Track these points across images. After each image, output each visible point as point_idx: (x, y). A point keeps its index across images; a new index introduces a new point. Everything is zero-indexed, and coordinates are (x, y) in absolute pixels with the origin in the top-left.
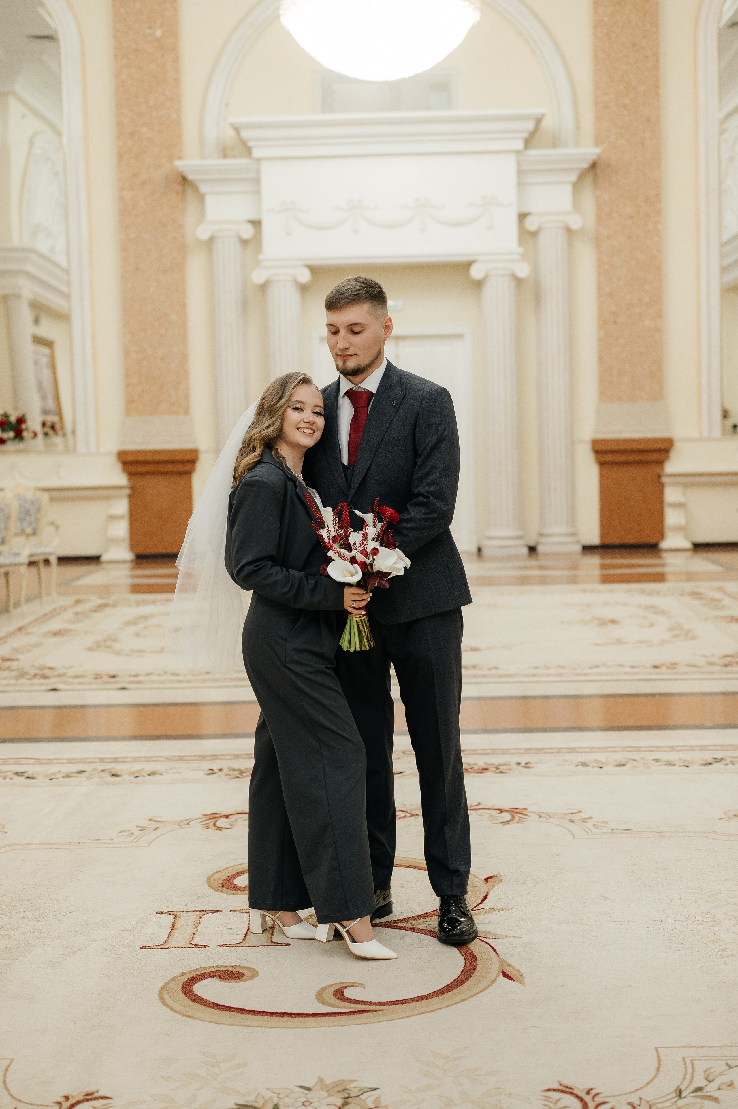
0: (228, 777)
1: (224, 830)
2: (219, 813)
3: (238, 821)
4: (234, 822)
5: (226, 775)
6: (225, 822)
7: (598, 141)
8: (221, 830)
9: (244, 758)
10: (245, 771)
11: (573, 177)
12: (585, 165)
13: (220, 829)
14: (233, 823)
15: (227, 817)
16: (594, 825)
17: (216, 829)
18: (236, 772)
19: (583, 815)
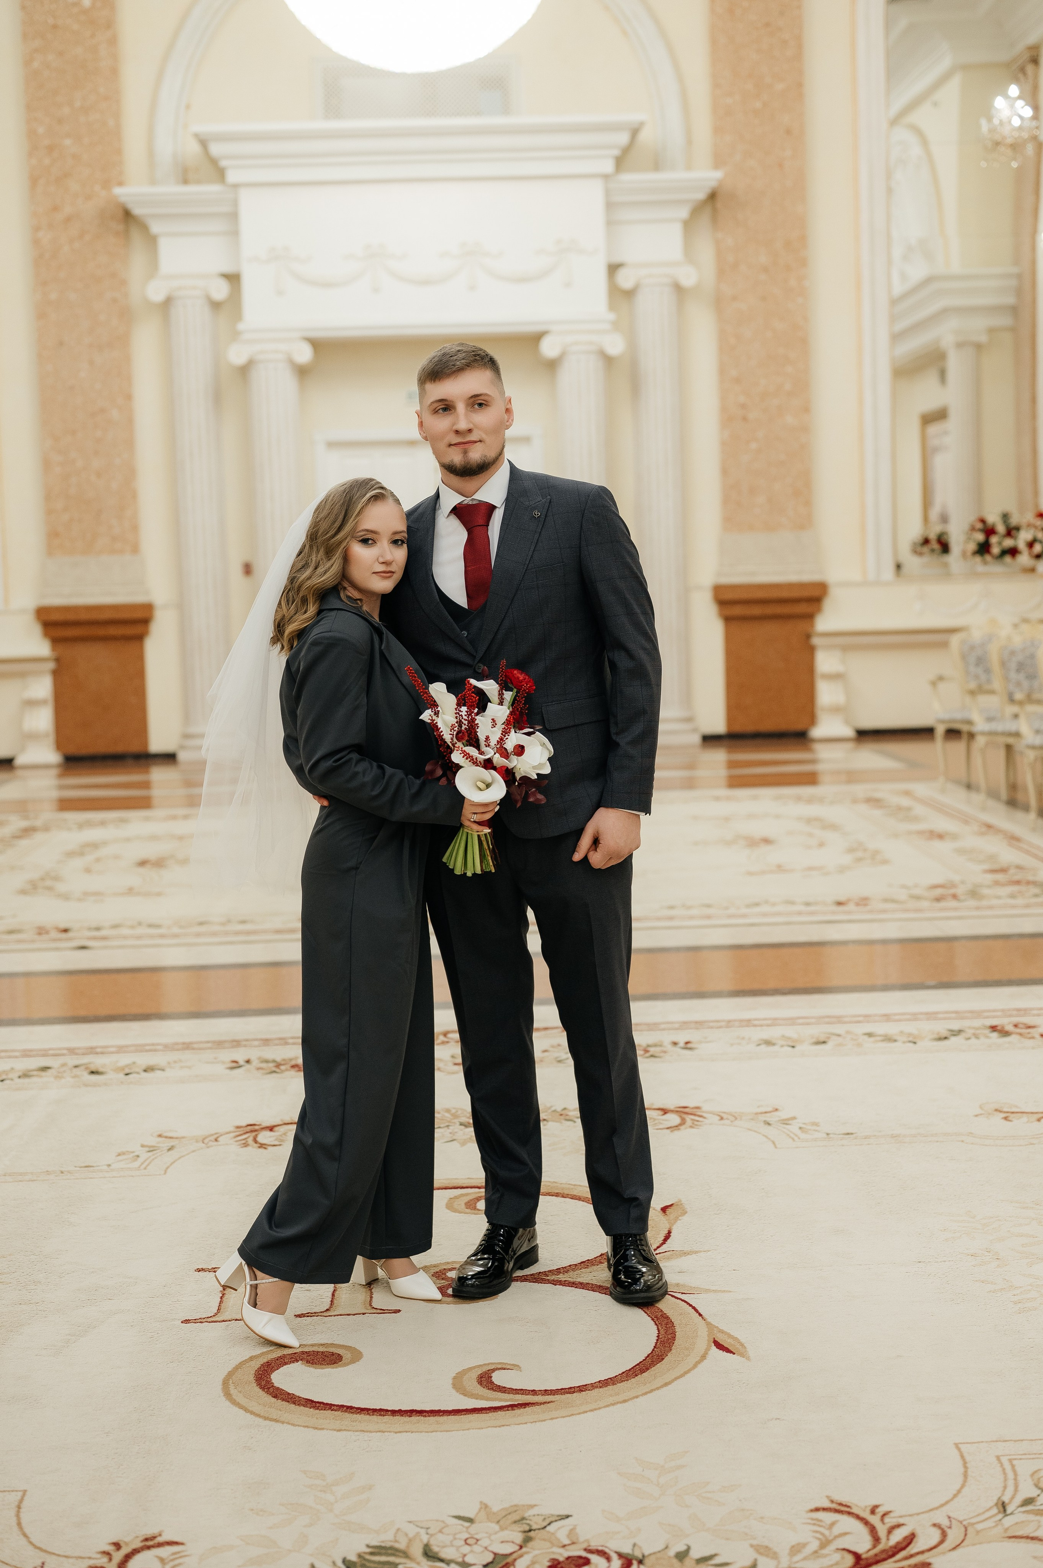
0: (263, 1071)
1: (270, 1148)
2: (257, 1123)
4: (284, 1136)
5: (261, 1069)
6: (270, 1137)
7: (718, 162)
8: (265, 1148)
10: (281, 1063)
11: (684, 213)
12: (701, 196)
13: (264, 1146)
14: (282, 1138)
15: (271, 1129)
16: (800, 1128)
17: (259, 1147)
18: (271, 1064)
19: (782, 1115)
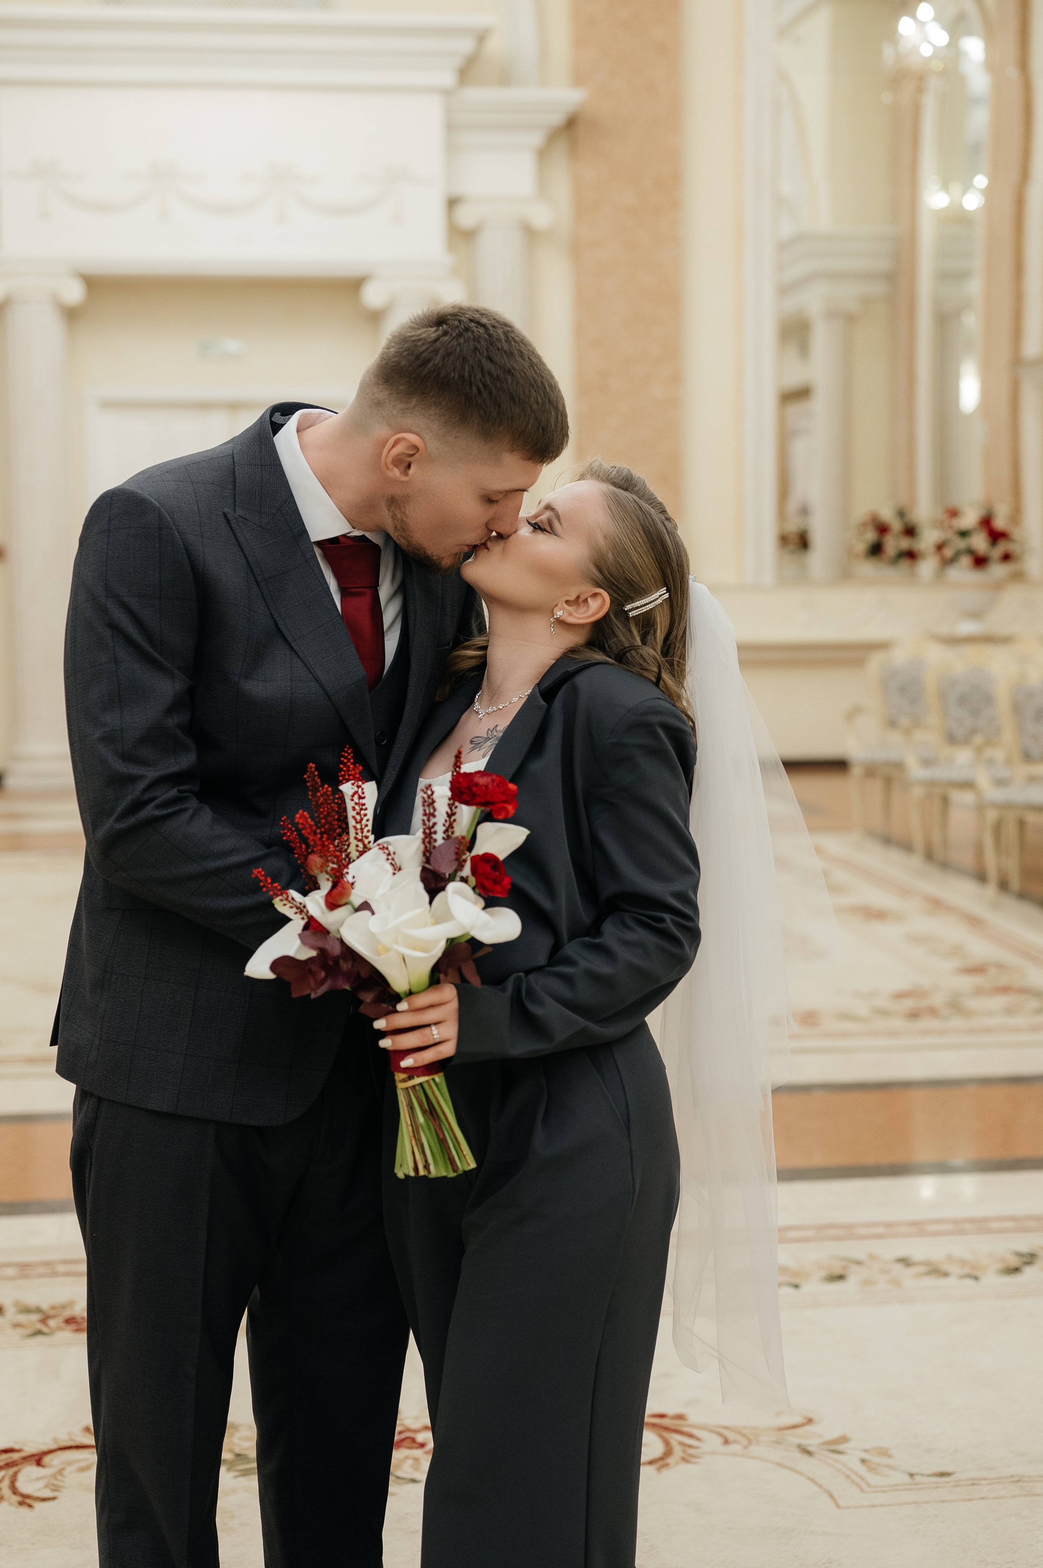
0: (20, 1331)
1: (38, 1505)
2: (17, 1447)
3: (66, 1473)
4: (59, 1477)
5: (17, 1325)
6: (38, 1479)
7: (578, 79)
8: (30, 1506)
9: (41, 1276)
10: (52, 1313)
11: (536, 139)
12: (557, 119)
13: (28, 1501)
14: (56, 1482)
15: (38, 1459)
16: (863, 1461)
17: (21, 1503)
18: (35, 1317)
19: (826, 1430)
